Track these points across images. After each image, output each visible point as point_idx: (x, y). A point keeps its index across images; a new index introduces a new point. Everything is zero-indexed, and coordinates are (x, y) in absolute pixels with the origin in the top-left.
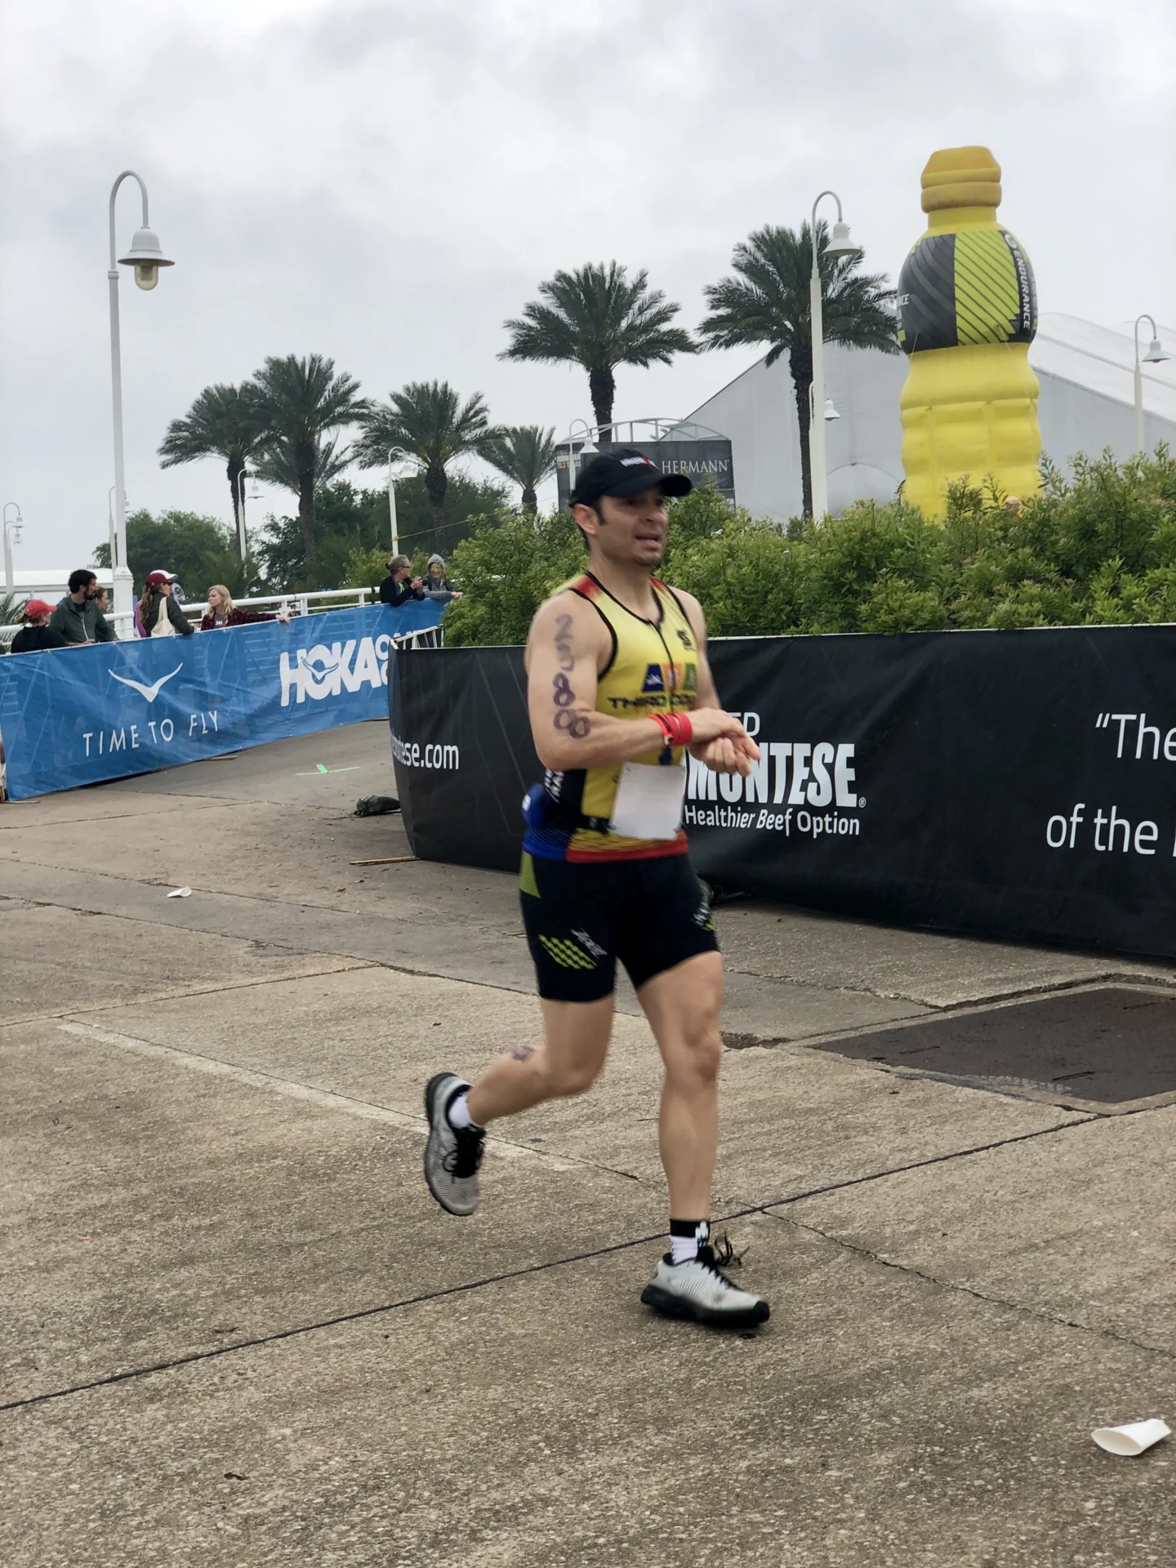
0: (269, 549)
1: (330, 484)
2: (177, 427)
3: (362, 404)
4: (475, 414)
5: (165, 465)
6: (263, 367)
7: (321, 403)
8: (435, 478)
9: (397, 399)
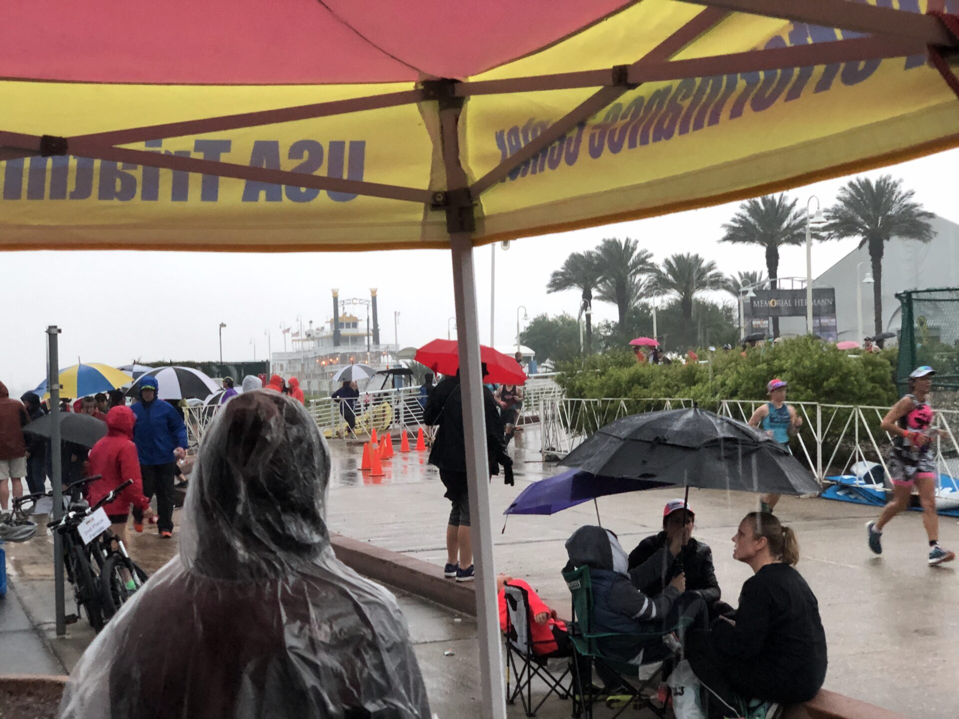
1: (637, 304)
2: (556, 274)
3: (652, 265)
5: (549, 292)
7: (631, 263)
8: (686, 303)
9: (668, 262)
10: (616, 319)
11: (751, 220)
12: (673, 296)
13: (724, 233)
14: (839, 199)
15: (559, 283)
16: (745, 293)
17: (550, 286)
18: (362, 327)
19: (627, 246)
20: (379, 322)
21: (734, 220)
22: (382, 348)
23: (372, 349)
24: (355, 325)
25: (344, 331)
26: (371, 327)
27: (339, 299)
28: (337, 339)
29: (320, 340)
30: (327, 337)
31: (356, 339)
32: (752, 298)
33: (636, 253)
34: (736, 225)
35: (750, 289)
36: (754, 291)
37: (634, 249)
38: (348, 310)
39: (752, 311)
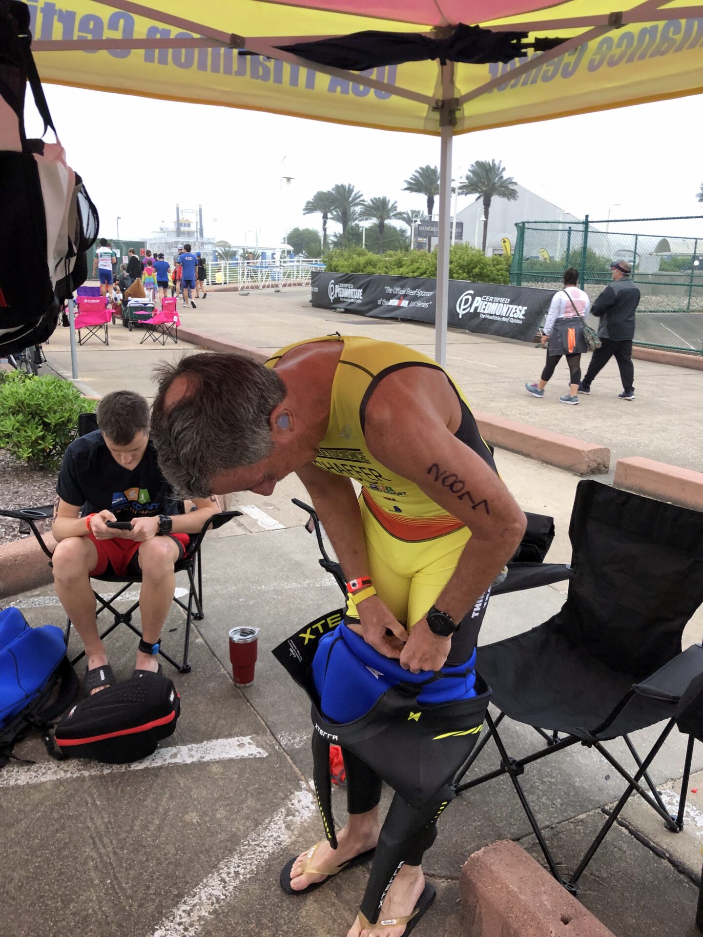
0: (334, 242)
1: (353, 224)
2: (308, 203)
3: (363, 201)
4: (394, 208)
5: (304, 214)
6: (334, 187)
7: (351, 199)
8: (381, 226)
9: (372, 200)
10: (341, 232)
11: (421, 179)
12: (374, 221)
13: (406, 186)
14: (469, 171)
15: (310, 208)
16: (416, 221)
17: (304, 210)
18: (193, 228)
19: (349, 188)
20: (203, 225)
21: (411, 179)
22: (205, 240)
23: (200, 240)
24: (189, 225)
25: (183, 229)
26: (199, 227)
27: (180, 209)
28: (179, 233)
29: (169, 233)
30: (173, 231)
31: (190, 234)
32: (419, 225)
33: (353, 194)
34: (412, 182)
35: (419, 220)
36: (421, 221)
37: (352, 191)
38: (184, 217)
39: (418, 233)
